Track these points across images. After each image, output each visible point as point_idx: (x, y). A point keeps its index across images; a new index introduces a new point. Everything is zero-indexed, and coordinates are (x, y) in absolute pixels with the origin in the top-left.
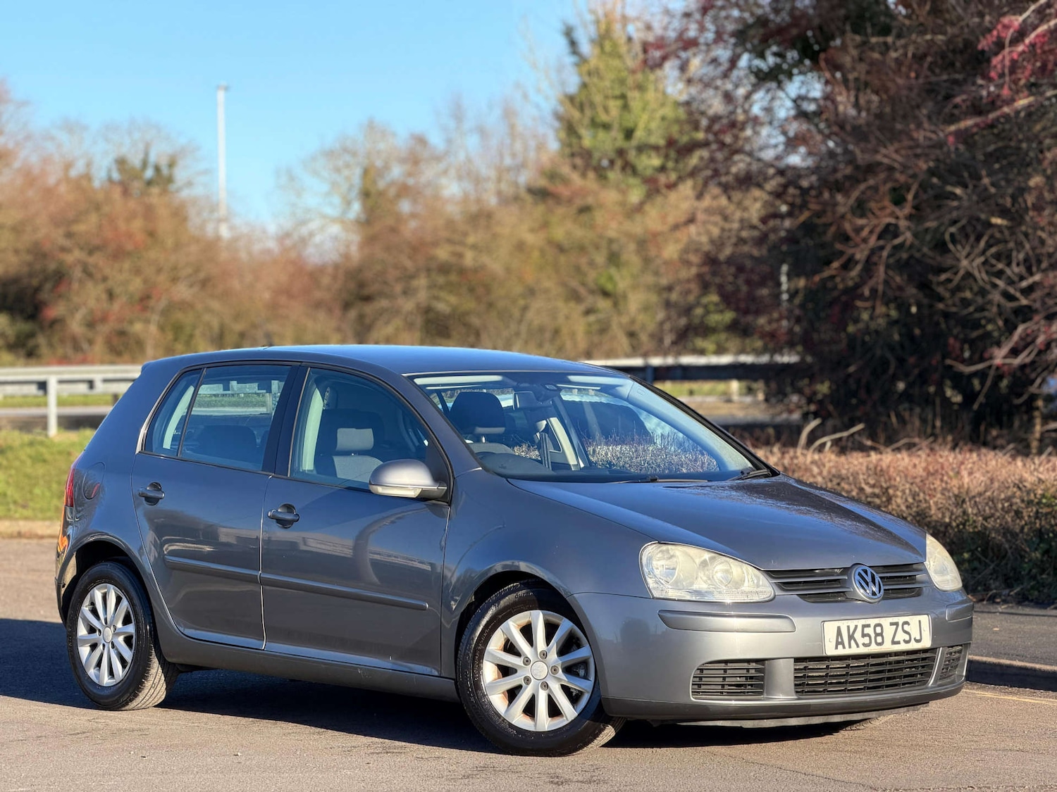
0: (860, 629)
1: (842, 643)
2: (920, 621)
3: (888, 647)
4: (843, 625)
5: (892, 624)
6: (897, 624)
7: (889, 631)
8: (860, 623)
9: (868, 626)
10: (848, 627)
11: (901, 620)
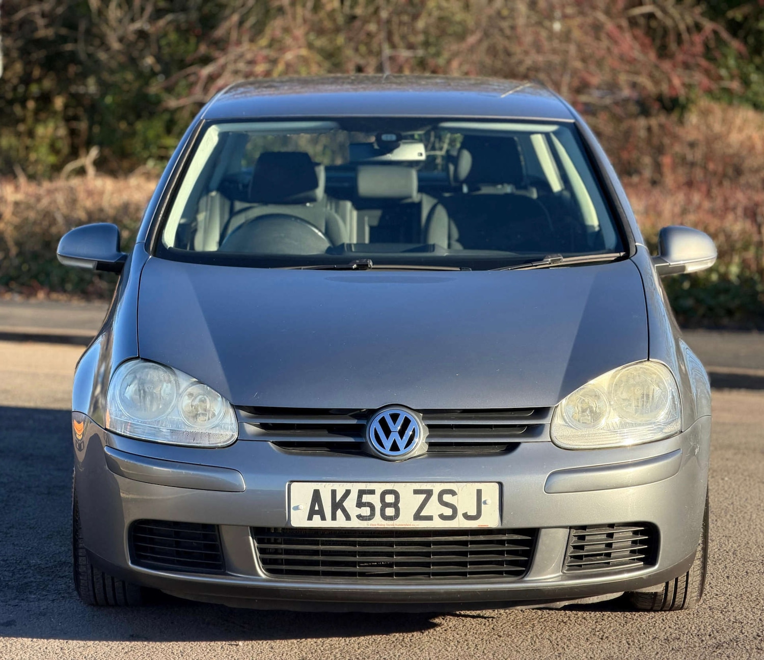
0: (354, 496)
1: (321, 513)
2: (479, 492)
3: (406, 521)
4: (325, 490)
5: (416, 492)
6: (429, 493)
7: (409, 502)
8: (355, 488)
9: (372, 492)
10: (334, 493)
11: (437, 488)
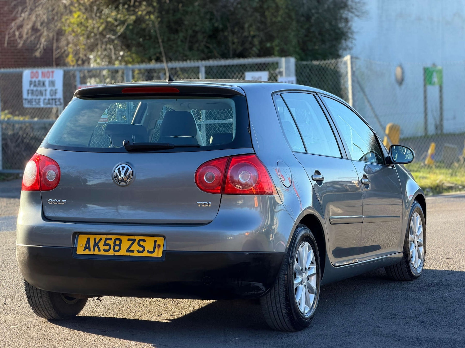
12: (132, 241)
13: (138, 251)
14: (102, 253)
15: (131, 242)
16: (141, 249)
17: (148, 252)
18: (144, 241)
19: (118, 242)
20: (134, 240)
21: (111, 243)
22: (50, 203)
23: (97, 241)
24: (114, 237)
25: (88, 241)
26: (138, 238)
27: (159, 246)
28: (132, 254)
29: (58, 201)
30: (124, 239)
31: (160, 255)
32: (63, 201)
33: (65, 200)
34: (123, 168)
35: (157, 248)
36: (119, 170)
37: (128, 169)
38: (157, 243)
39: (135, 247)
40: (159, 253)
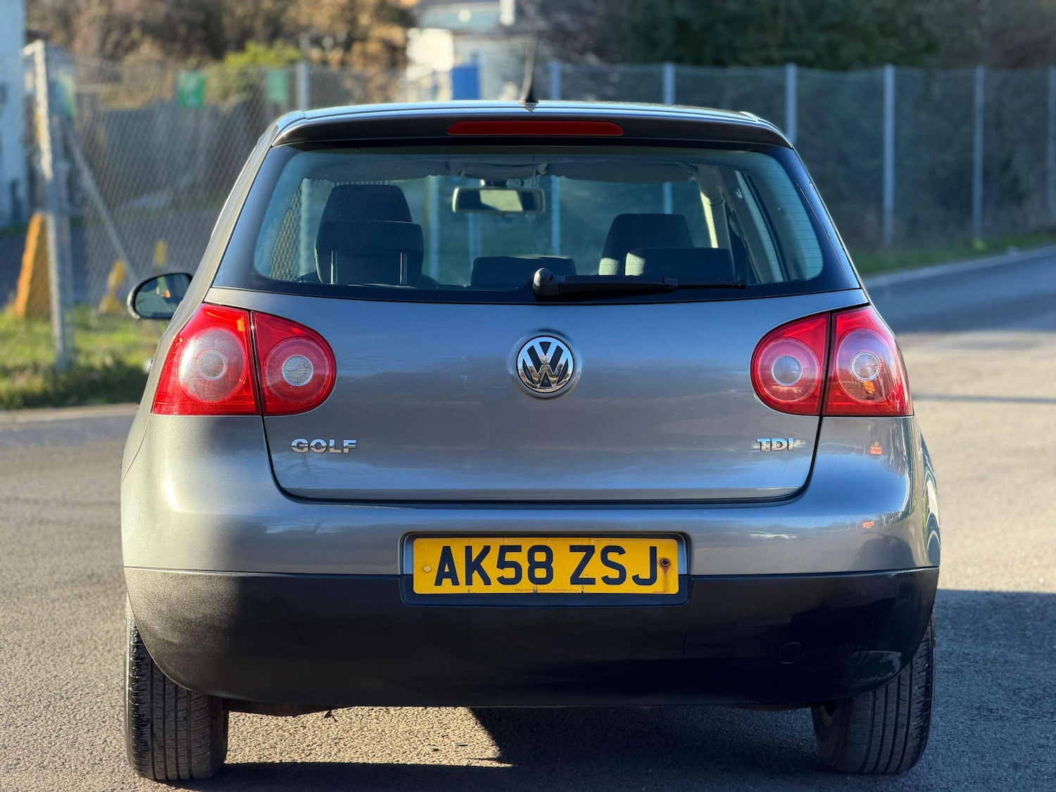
12: (585, 553)
13: (607, 580)
14: (496, 588)
15: (581, 555)
16: (614, 574)
17: (637, 580)
18: (620, 551)
19: (540, 557)
20: (589, 551)
21: (521, 558)
22: (302, 448)
23: (474, 556)
24: (527, 544)
25: (447, 555)
26: (599, 545)
27: (665, 563)
28: (588, 589)
29: (328, 443)
30: (560, 548)
31: (674, 588)
32: (346, 443)
33: (355, 442)
34: (545, 346)
35: (659, 570)
36: (532, 351)
37: (559, 351)
38: (660, 556)
39: (596, 568)
40: (668, 584)
